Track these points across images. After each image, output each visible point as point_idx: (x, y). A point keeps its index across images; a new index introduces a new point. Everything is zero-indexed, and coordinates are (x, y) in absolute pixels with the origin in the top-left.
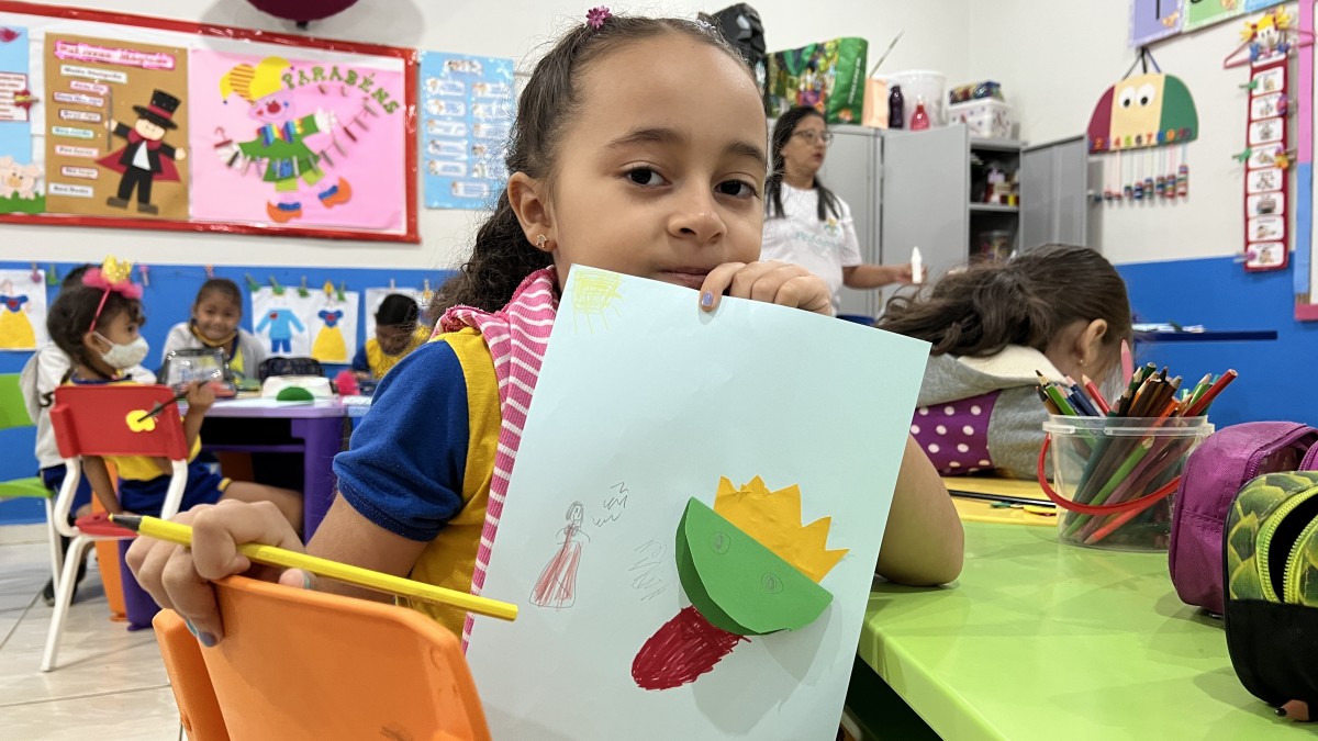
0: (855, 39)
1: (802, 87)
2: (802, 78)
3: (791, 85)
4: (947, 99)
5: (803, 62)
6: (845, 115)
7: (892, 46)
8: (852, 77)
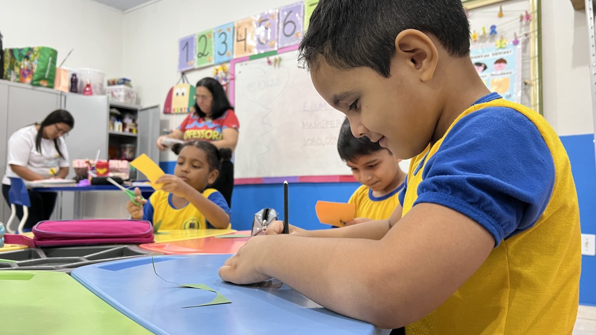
0: (48, 49)
1: (22, 67)
2: (22, 62)
3: (17, 65)
4: (105, 83)
5: (22, 55)
6: (45, 84)
7: (69, 54)
8: (47, 66)
